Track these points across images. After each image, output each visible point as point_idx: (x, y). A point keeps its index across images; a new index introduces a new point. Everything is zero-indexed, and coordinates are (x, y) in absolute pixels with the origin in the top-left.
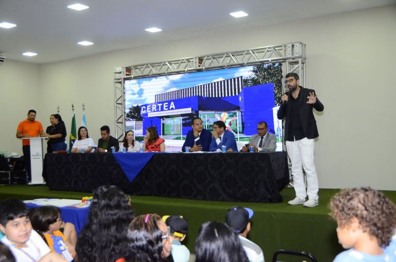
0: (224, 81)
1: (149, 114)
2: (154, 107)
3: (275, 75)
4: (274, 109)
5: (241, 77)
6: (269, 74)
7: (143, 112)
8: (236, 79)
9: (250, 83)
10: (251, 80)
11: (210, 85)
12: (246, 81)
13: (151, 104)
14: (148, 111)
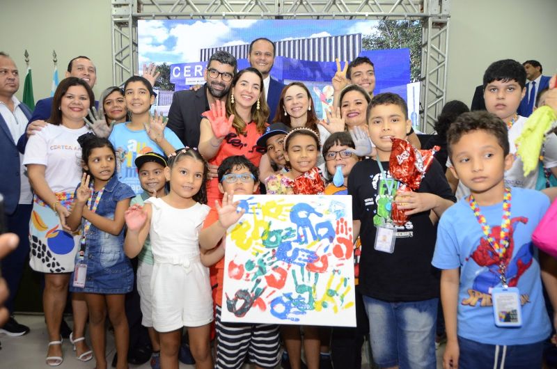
0: (330, 38)
1: (187, 80)
2: (198, 68)
3: (413, 37)
4: (408, 85)
5: (360, 35)
6: (404, 35)
7: (174, 76)
8: (351, 37)
9: (373, 46)
10: (375, 41)
11: (306, 42)
12: (367, 42)
13: (194, 64)
14: (185, 75)
